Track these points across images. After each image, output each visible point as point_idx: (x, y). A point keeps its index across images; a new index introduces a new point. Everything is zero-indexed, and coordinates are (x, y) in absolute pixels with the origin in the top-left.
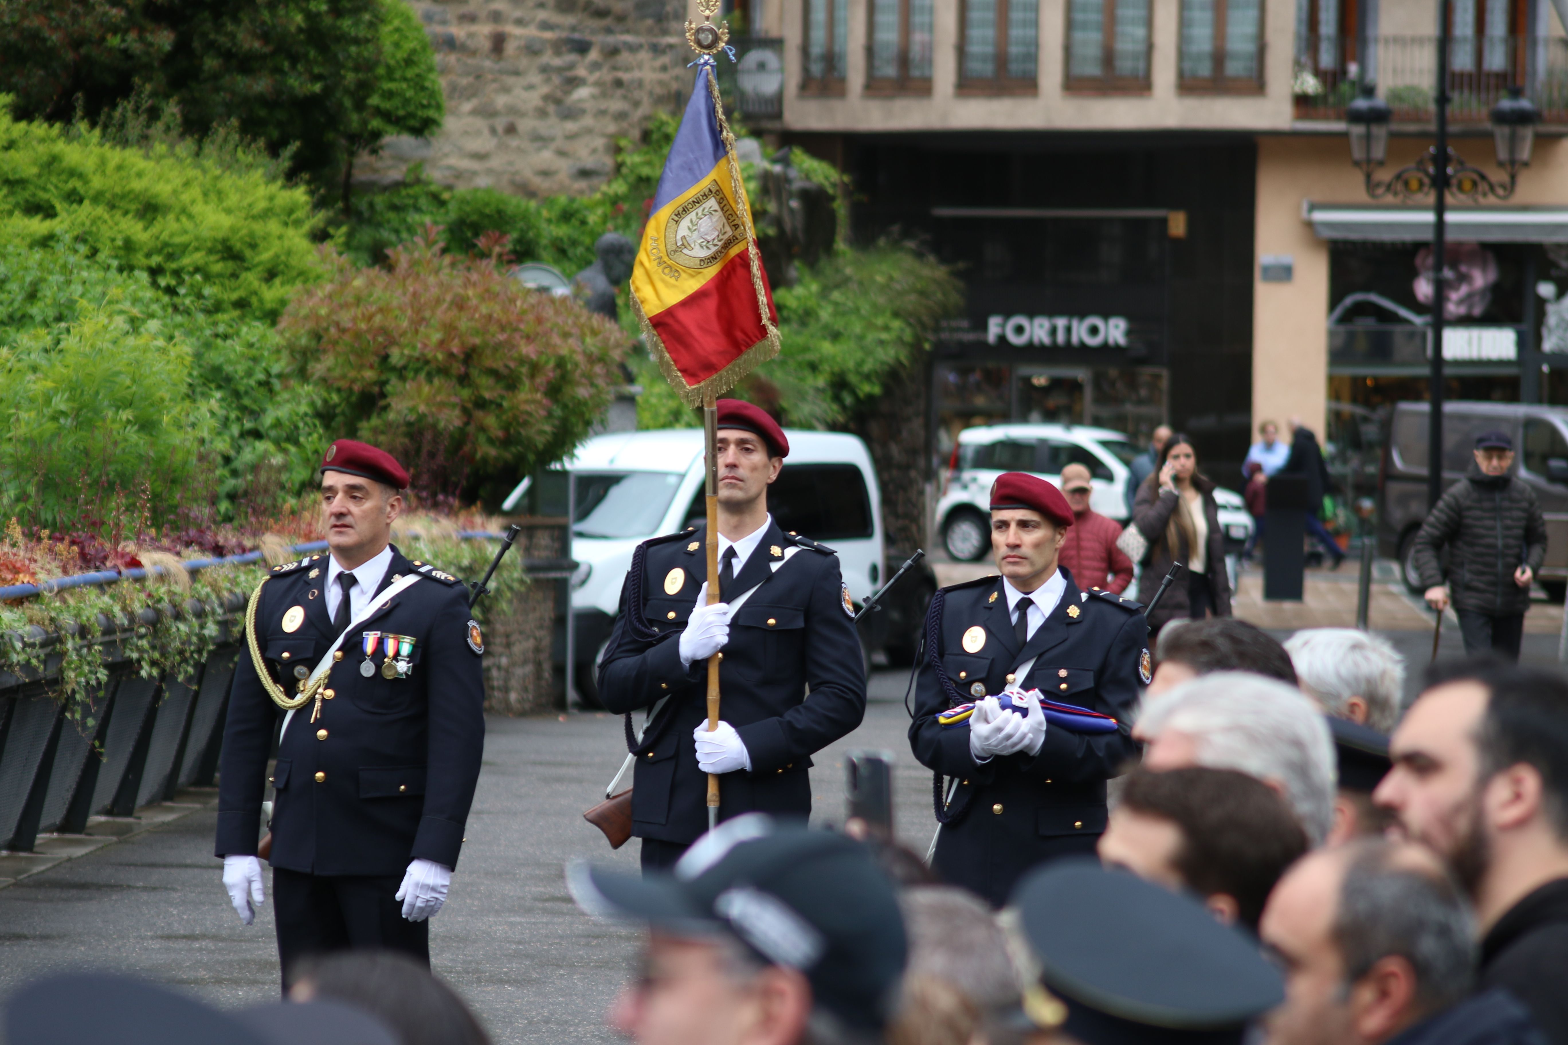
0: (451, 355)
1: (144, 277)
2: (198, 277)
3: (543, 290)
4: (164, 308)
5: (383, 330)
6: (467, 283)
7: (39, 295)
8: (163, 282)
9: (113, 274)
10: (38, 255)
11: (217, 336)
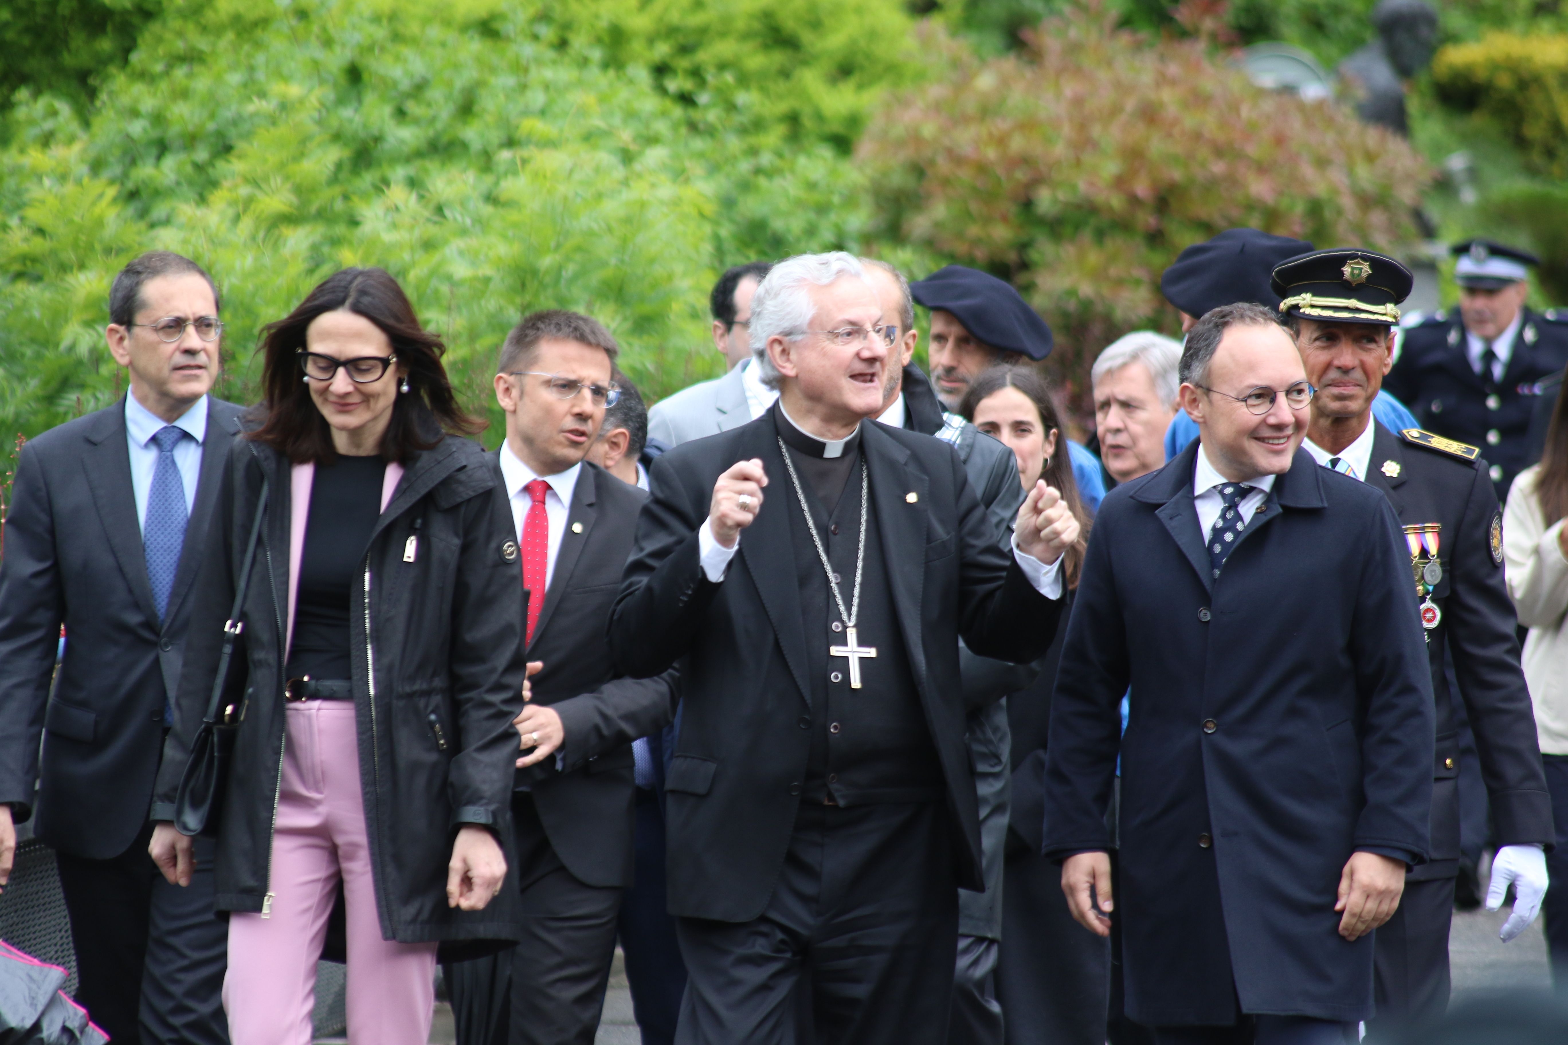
0: (1134, 201)
1: (641, 75)
2: (729, 78)
3: (1288, 90)
4: (675, 127)
5: (1024, 160)
6: (1163, 80)
7: (476, 109)
8: (673, 85)
9: (594, 73)
10: (475, 46)
11: (758, 171)
